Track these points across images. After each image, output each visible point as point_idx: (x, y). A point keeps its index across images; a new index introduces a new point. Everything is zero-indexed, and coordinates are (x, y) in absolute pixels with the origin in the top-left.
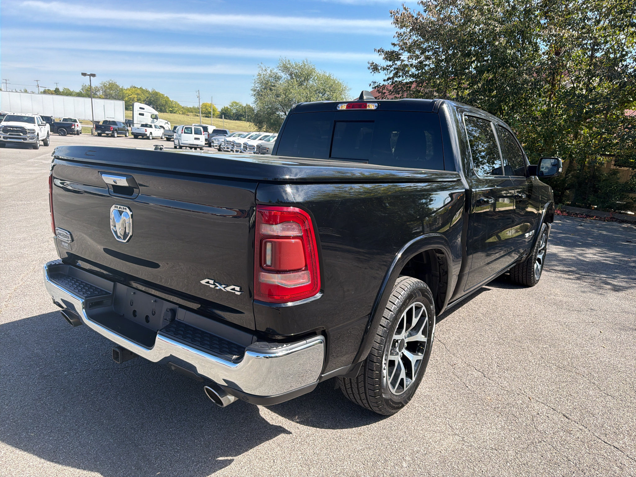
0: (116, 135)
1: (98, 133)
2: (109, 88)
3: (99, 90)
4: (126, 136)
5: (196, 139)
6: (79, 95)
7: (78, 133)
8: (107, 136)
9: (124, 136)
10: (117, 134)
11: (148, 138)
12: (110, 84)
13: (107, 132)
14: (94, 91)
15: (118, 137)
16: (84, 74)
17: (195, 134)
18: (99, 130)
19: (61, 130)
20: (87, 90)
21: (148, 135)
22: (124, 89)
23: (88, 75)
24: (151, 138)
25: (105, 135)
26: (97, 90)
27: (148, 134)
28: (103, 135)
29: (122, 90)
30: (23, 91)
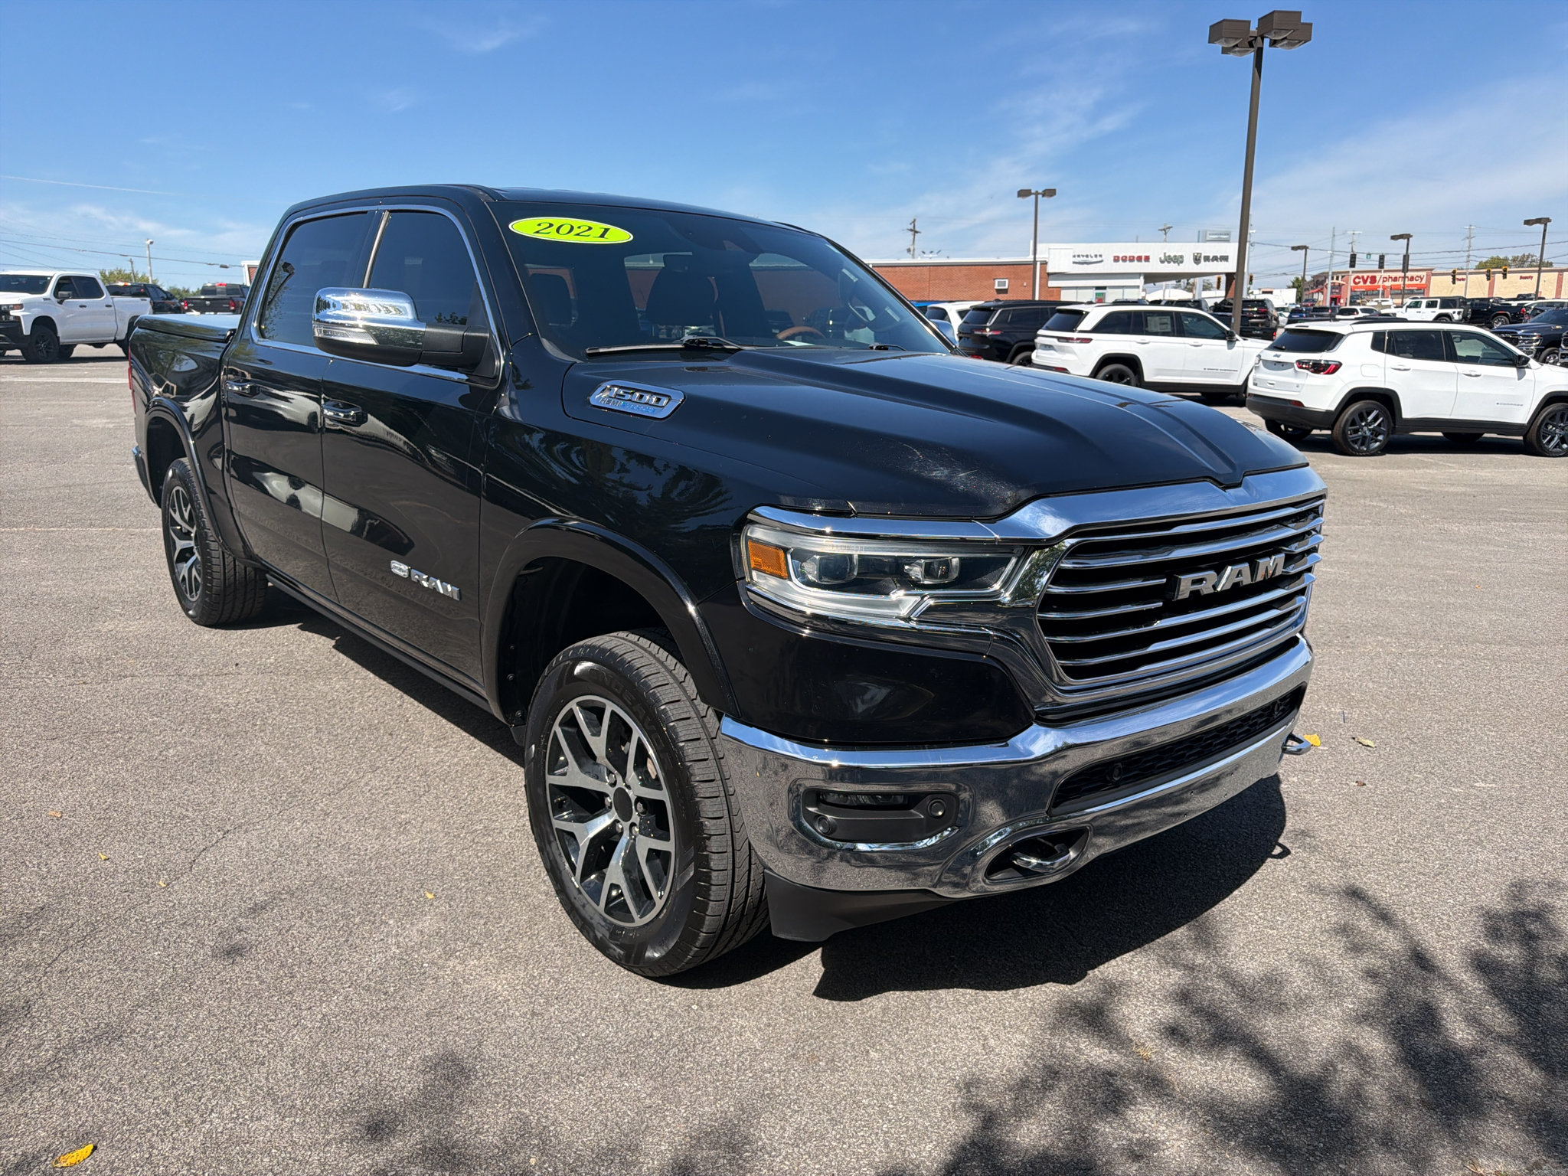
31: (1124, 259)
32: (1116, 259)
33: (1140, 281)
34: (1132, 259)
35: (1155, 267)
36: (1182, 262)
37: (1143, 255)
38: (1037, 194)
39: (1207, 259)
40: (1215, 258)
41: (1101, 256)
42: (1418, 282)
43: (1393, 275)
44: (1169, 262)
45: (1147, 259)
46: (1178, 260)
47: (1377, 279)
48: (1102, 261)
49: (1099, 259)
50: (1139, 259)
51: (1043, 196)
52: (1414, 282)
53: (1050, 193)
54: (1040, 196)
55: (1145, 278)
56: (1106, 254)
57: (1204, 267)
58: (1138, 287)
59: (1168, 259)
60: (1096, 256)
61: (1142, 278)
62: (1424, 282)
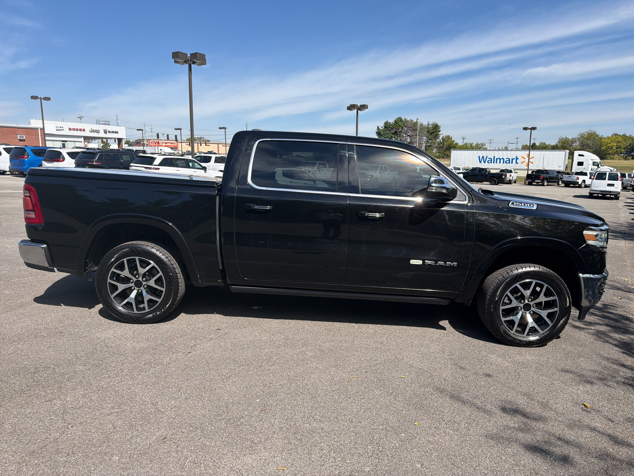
0: (546, 184)
1: (529, 182)
2: (587, 139)
3: (575, 141)
4: (558, 184)
5: (609, 185)
6: (554, 148)
7: (510, 182)
8: (538, 185)
9: (556, 184)
10: (548, 182)
11: (580, 186)
12: (588, 134)
13: (536, 181)
14: (570, 143)
15: (547, 185)
16: (525, 129)
17: (609, 180)
18: (530, 179)
19: (493, 180)
20: (563, 143)
21: (580, 183)
22: (604, 138)
23: (529, 129)
24: (583, 186)
25: (535, 184)
26: (573, 141)
27: (580, 181)
28: (533, 183)
29: (601, 138)
30: (504, 148)
31: (74, 130)
32: (70, 129)
33: (82, 139)
34: (77, 130)
35: (87, 134)
36: (99, 133)
37: (82, 128)
38: (41, 98)
39: (109, 132)
40: (113, 132)
41: (62, 127)
42: (174, 145)
43: (173, 142)
44: (94, 132)
45: (84, 130)
46: (98, 132)
47: (160, 143)
48: (63, 130)
49: (62, 129)
50: (80, 130)
51: (44, 100)
52: (173, 145)
53: (48, 99)
54: (42, 100)
55: (84, 138)
56: (66, 127)
57: (108, 135)
58: (81, 142)
59: (93, 131)
60: (60, 127)
61: (83, 138)
62: (176, 145)
